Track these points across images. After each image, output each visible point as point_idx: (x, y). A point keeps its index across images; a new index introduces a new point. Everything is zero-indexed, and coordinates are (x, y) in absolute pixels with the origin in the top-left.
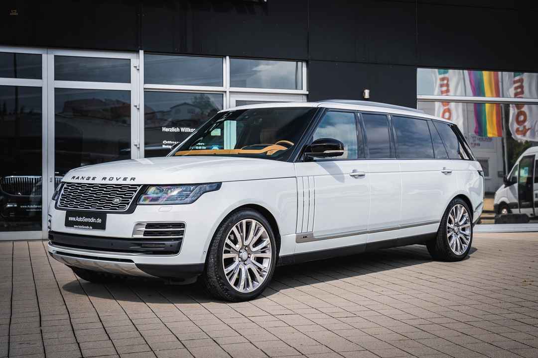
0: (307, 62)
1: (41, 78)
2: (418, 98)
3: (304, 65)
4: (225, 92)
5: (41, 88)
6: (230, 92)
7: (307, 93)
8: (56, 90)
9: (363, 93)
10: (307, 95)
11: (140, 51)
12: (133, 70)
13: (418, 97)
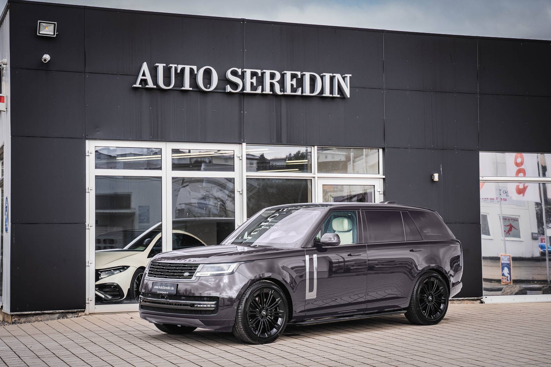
0: (384, 149)
1: (160, 168)
2: (480, 180)
3: (381, 151)
4: (314, 177)
5: (161, 177)
6: (318, 177)
7: (385, 177)
8: (173, 178)
9: (432, 176)
10: (384, 179)
11: (243, 143)
12: (236, 160)
13: (481, 178)
